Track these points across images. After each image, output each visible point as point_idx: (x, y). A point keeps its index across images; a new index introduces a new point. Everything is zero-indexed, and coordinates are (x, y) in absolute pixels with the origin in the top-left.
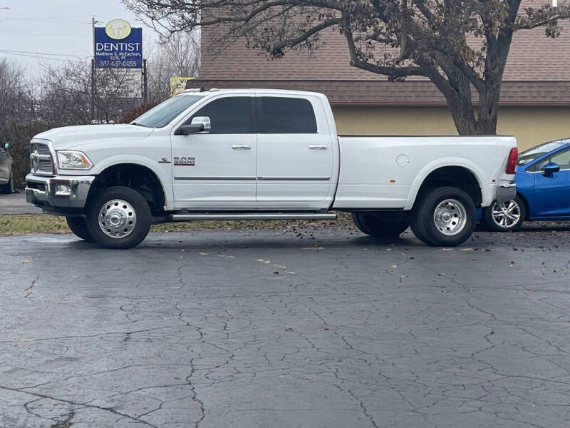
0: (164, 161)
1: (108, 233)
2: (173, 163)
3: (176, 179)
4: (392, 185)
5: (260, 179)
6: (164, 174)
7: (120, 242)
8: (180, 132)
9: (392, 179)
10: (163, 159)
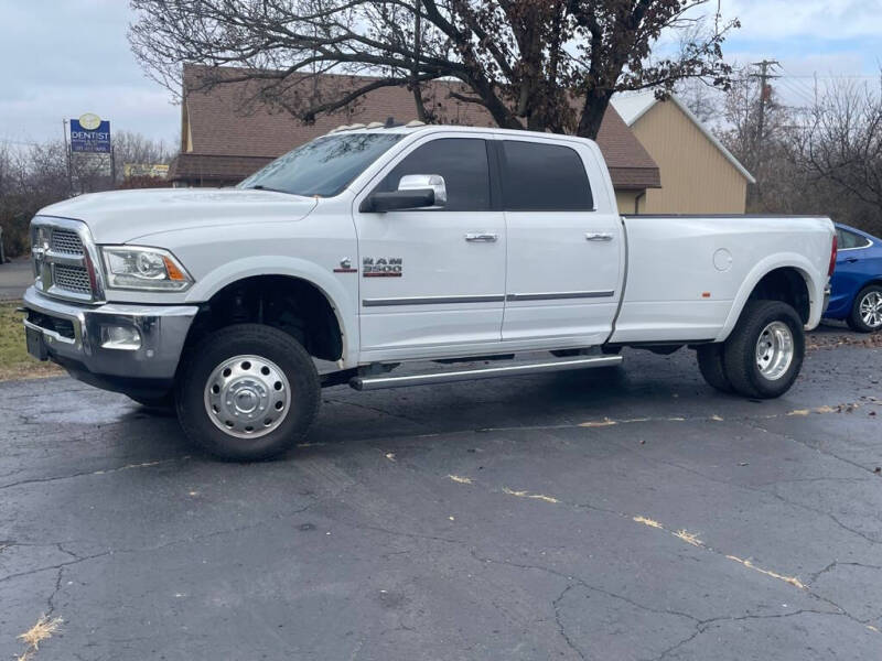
0: (345, 268)
1: (227, 429)
2: (361, 273)
3: (367, 304)
4: (706, 301)
5: (511, 298)
6: (343, 295)
7: (255, 446)
8: (372, 206)
9: (707, 292)
10: (343, 264)
